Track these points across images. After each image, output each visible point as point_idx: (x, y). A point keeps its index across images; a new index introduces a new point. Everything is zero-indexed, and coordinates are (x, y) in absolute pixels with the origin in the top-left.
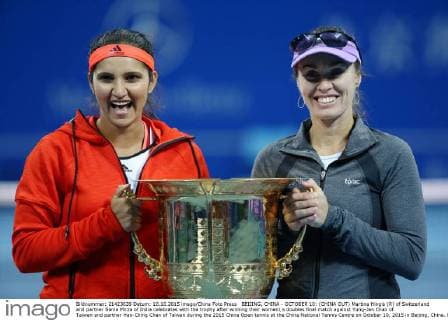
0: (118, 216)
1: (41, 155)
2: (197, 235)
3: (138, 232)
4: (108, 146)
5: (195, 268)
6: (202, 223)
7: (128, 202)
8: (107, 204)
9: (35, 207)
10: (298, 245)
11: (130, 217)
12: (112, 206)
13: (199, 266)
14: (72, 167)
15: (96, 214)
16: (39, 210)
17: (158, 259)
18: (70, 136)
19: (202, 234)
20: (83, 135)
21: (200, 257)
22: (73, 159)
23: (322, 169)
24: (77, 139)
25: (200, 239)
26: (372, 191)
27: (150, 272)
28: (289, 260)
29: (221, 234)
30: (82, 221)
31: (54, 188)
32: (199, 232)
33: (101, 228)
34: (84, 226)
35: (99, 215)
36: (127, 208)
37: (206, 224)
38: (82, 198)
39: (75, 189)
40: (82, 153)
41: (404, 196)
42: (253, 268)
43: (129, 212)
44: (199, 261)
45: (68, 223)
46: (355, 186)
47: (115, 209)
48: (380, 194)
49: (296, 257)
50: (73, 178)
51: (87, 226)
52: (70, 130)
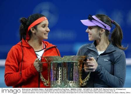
0: (36, 68)
1: (12, 52)
2: (59, 73)
3: (42, 72)
4: (32, 49)
5: (58, 82)
6: (60, 69)
7: (39, 63)
8: (32, 64)
9: (11, 66)
10: (88, 76)
11: (39, 68)
12: (34, 65)
13: (59, 82)
14: (21, 55)
15: (29, 67)
16: (12, 67)
17: (47, 80)
18: (21, 46)
19: (60, 72)
20: (24, 45)
21: (59, 79)
22: (22, 52)
23: (98, 55)
24: (23, 47)
25: (60, 73)
26: (111, 64)
27: (45, 84)
28: (86, 80)
29: (66, 72)
30: (25, 70)
31: (17, 61)
32: (59, 71)
33: (31, 71)
34: (26, 71)
35: (30, 67)
36: (38, 65)
37: (62, 69)
38: (25, 63)
39: (23, 61)
40: (24, 51)
41: (121, 67)
42: (75, 82)
43: (39, 66)
44: (59, 80)
45: (21, 70)
46: (107, 61)
47: (35, 65)
48: (114, 65)
49: (88, 80)
50: (22, 58)
51: (27, 71)
52: (21, 44)
